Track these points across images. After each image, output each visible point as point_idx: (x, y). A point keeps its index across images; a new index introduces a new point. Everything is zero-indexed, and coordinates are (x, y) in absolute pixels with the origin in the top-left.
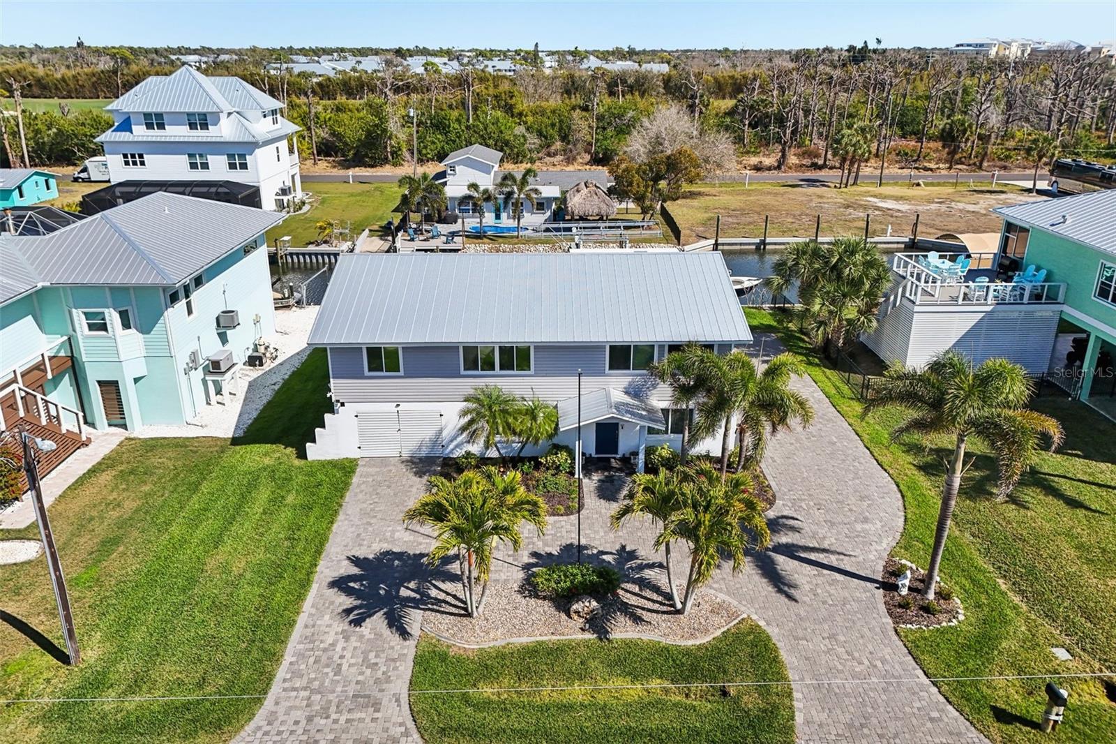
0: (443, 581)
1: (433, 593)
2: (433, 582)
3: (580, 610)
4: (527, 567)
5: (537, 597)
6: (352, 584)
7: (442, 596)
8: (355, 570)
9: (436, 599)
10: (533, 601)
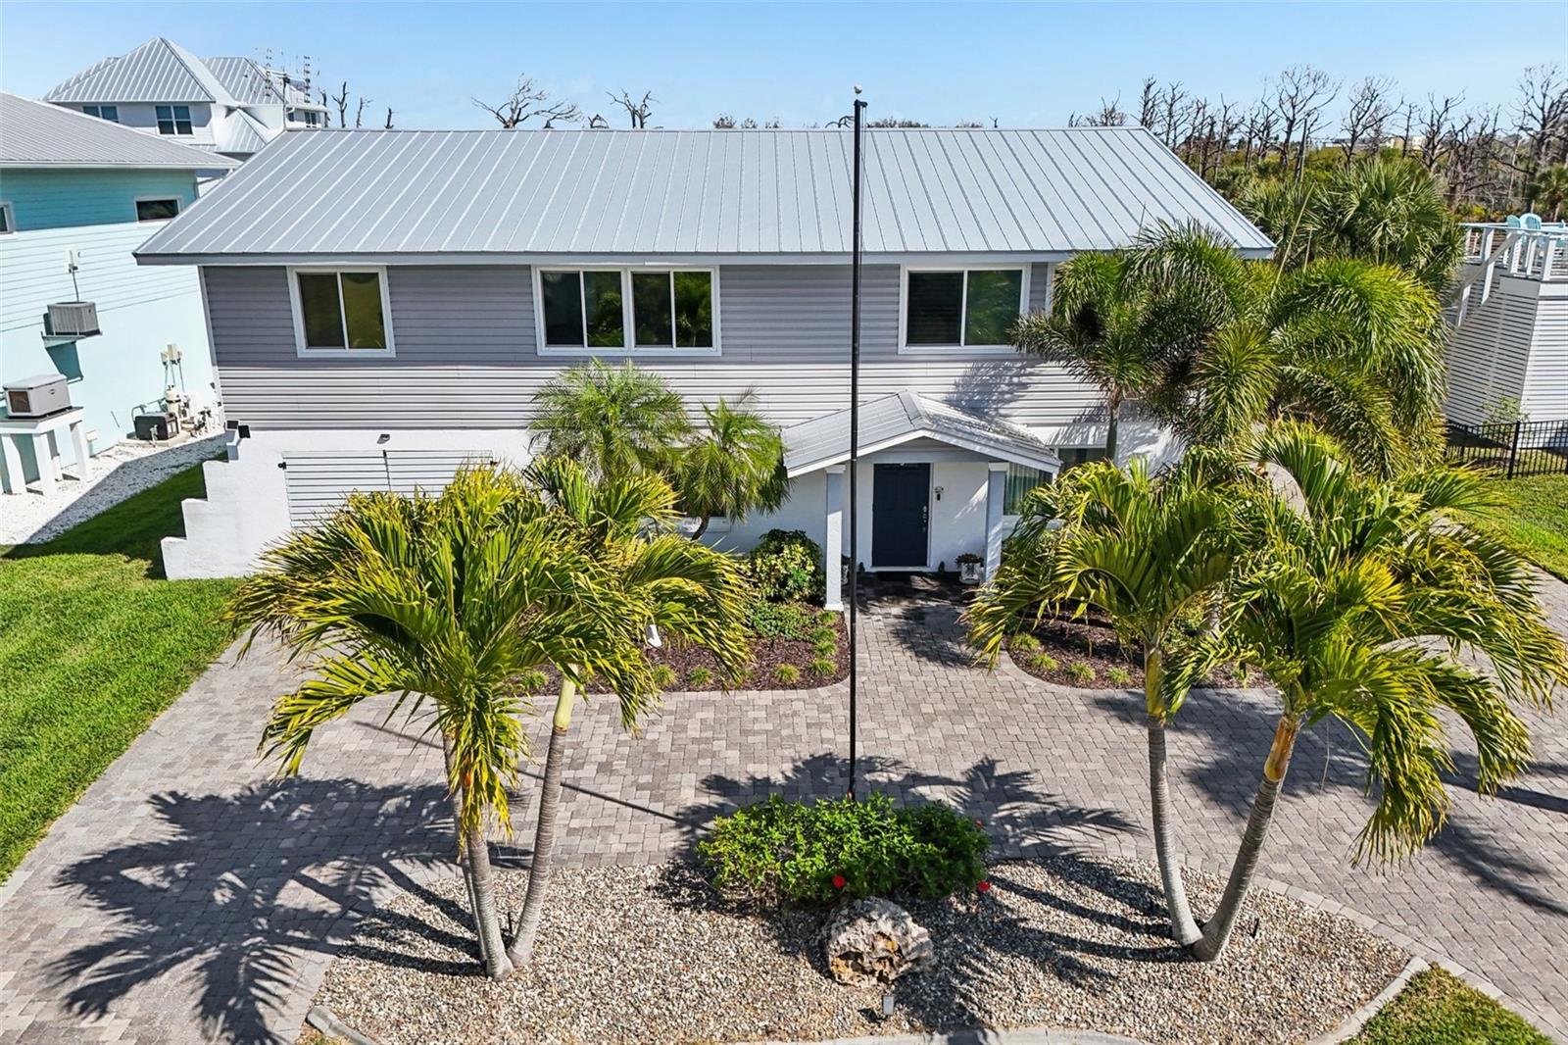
0: (426, 862)
1: (387, 896)
2: (396, 863)
3: (861, 947)
4: (691, 818)
5: (717, 905)
6: (133, 874)
7: (410, 906)
8: (164, 832)
9: (388, 915)
10: (703, 922)
